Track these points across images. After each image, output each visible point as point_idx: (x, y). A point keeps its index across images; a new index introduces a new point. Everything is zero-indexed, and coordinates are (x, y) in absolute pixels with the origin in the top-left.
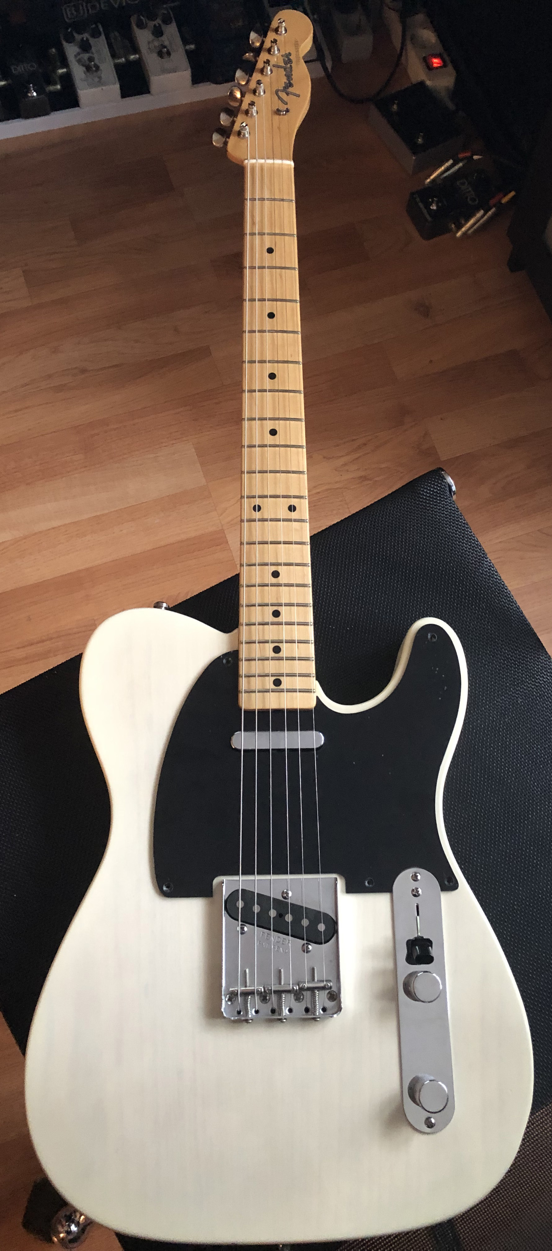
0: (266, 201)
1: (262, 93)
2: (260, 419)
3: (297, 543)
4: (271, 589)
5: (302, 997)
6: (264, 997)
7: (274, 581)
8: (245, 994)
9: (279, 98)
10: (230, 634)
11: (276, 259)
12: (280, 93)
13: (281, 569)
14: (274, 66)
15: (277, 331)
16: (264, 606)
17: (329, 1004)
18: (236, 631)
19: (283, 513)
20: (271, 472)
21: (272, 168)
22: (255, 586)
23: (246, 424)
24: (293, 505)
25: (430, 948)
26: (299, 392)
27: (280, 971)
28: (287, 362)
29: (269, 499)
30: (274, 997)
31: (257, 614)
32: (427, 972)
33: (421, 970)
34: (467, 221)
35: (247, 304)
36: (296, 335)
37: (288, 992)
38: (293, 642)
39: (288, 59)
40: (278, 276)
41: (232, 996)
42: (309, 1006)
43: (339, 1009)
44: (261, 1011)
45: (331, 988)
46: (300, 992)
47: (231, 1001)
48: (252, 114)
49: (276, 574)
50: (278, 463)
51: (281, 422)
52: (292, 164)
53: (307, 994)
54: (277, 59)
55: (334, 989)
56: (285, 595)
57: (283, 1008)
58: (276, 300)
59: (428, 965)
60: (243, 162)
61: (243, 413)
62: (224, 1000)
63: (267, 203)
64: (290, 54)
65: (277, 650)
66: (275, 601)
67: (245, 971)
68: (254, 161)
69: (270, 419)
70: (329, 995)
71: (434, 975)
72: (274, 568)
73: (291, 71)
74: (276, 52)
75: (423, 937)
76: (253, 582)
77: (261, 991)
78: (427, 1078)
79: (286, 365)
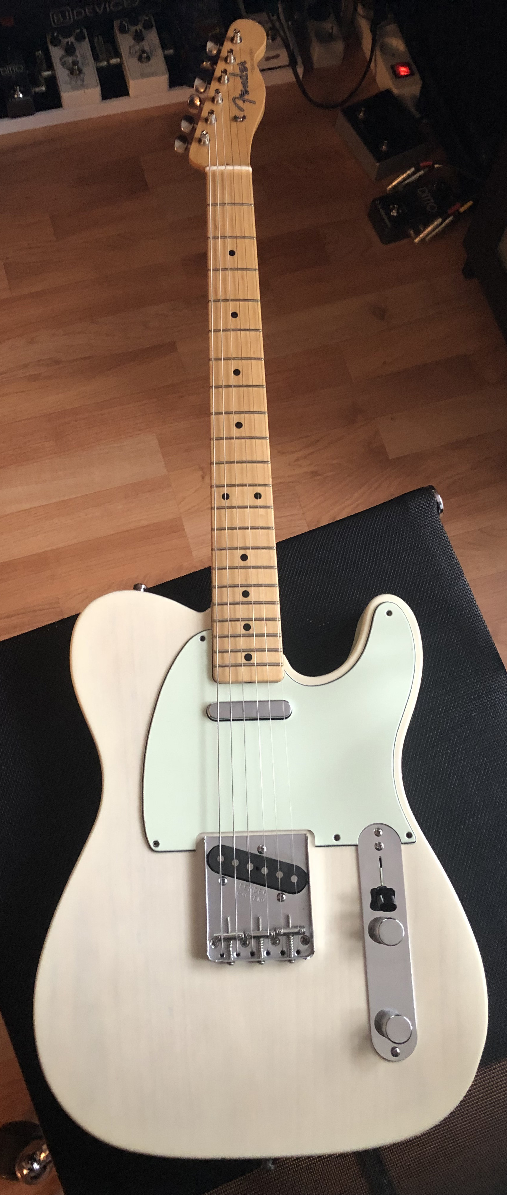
0: (227, 206)
1: (220, 102)
2: (227, 413)
3: (263, 528)
4: (240, 572)
5: (278, 942)
6: (244, 942)
7: (243, 563)
8: (228, 939)
9: (236, 105)
10: (203, 613)
11: (238, 261)
12: (237, 101)
13: (249, 553)
14: (231, 74)
15: (240, 330)
16: (235, 587)
17: (303, 948)
18: (209, 610)
19: (250, 500)
20: (238, 462)
21: (232, 174)
22: (226, 569)
23: (214, 418)
24: (259, 493)
25: (393, 896)
26: (262, 386)
27: (258, 919)
28: (250, 359)
29: (237, 488)
30: (253, 942)
31: (228, 595)
32: (391, 918)
33: (385, 916)
34: (425, 228)
35: (212, 305)
36: (258, 333)
37: (267, 937)
38: (261, 619)
39: (243, 67)
40: (240, 277)
41: (216, 941)
42: (285, 949)
43: (312, 952)
44: (242, 954)
45: (304, 933)
46: (276, 937)
47: (215, 945)
48: (211, 122)
49: (244, 558)
50: (244, 455)
51: (246, 415)
52: (250, 169)
53: (283, 939)
54: (234, 67)
55: (307, 934)
56: (254, 576)
57: (262, 951)
58: (239, 300)
59: (392, 912)
60: (204, 168)
61: (211, 408)
62: (209, 944)
63: (227, 207)
64: (245, 62)
65: (247, 627)
66: (244, 583)
67: (227, 919)
68: (215, 168)
69: (236, 413)
70: (302, 940)
71: (398, 921)
72: (242, 552)
73: (247, 78)
74: (233, 61)
75: (385, 887)
76: (224, 565)
77: (242, 936)
78: (392, 1011)
79: (249, 361)
